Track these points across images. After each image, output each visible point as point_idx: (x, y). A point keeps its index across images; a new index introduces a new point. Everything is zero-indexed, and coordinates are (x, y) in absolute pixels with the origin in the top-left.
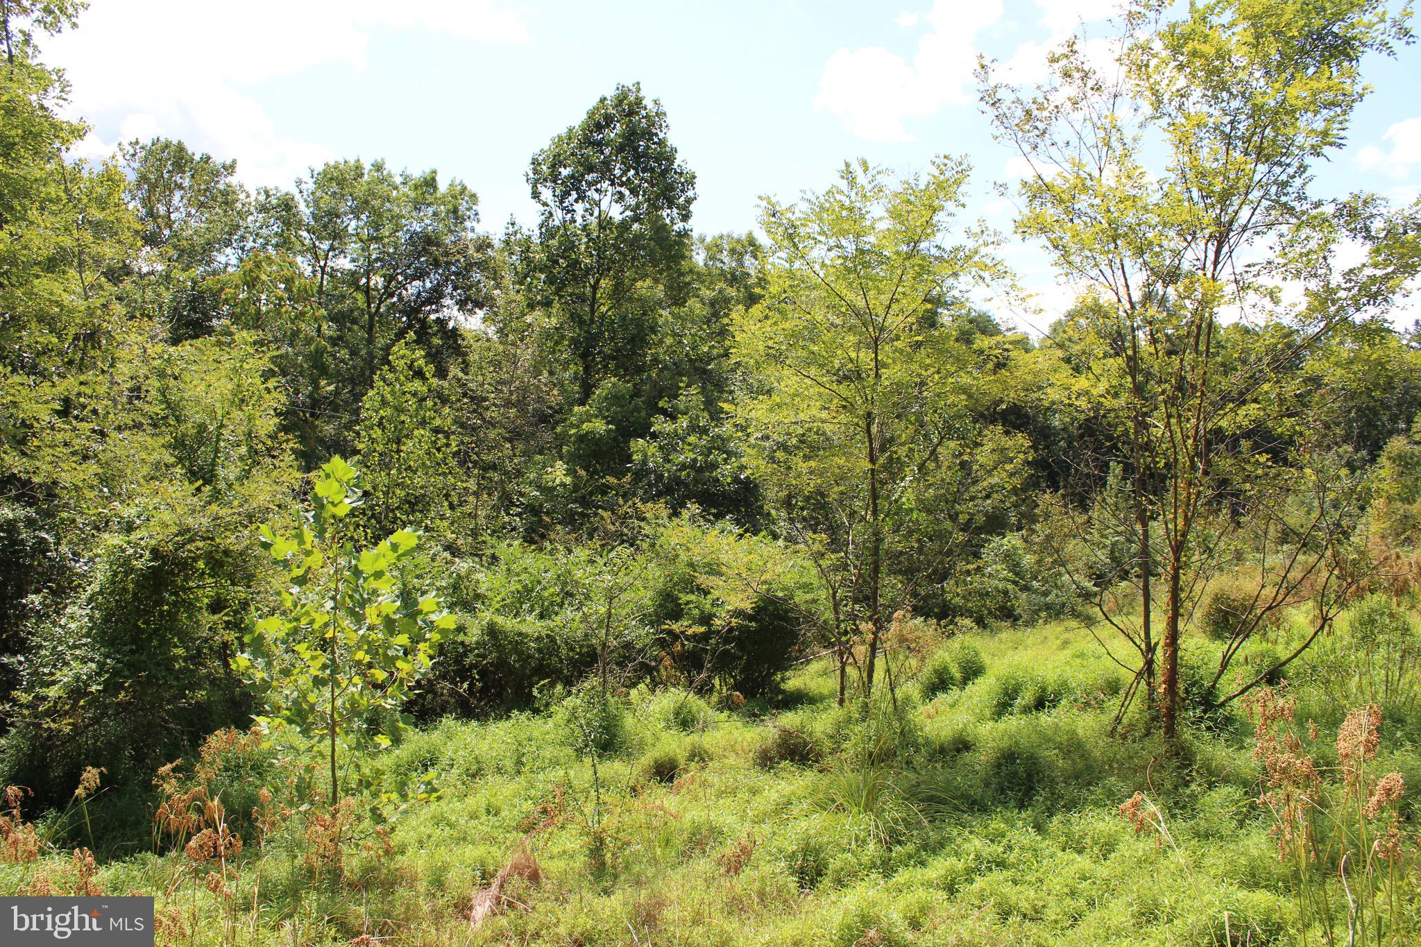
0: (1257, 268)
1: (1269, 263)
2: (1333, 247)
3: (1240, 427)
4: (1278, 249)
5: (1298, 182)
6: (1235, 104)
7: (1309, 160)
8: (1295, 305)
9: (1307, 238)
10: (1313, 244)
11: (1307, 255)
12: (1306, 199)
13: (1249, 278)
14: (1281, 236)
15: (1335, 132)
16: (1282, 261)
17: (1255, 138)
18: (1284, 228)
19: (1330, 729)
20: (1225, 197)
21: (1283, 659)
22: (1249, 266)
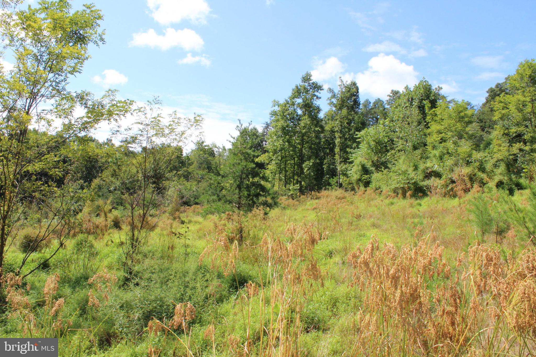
0: (46, 112)
1: (51, 110)
2: (74, 108)
3: (35, 171)
4: (55, 106)
5: (63, 83)
6: (43, 49)
7: (69, 75)
8: (56, 128)
9: (65, 104)
10: (66, 106)
11: (64, 110)
12: (65, 90)
13: (43, 115)
14: (56, 101)
15: (79, 67)
16: (56, 110)
17: (50, 63)
18: (57, 98)
19: (63, 284)
20: (35, 83)
21: (48, 258)
22: (43, 110)
